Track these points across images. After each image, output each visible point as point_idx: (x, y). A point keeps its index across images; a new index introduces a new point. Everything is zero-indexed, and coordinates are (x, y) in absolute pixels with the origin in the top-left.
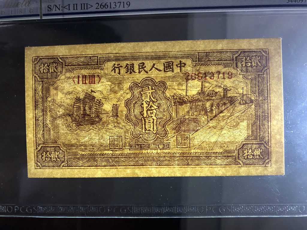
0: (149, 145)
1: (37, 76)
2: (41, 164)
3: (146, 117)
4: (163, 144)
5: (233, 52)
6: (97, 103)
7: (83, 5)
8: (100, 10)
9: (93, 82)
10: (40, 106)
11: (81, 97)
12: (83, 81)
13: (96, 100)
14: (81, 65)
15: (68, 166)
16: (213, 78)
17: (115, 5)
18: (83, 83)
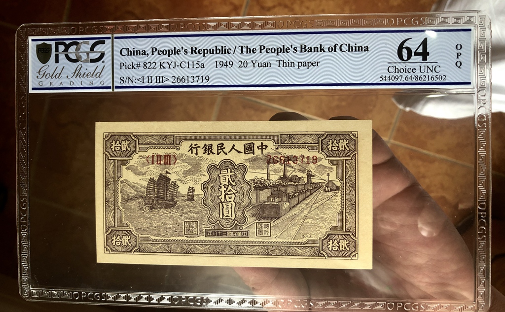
0: (227, 233)
1: (108, 154)
2: (111, 249)
3: (224, 202)
4: (242, 232)
5: (319, 135)
6: (172, 186)
7: (158, 78)
8: (177, 84)
9: (168, 163)
10: (111, 186)
11: (155, 179)
12: (157, 161)
13: (171, 182)
14: (156, 144)
15: (139, 252)
16: (296, 162)
17: (193, 79)
18: (157, 164)
